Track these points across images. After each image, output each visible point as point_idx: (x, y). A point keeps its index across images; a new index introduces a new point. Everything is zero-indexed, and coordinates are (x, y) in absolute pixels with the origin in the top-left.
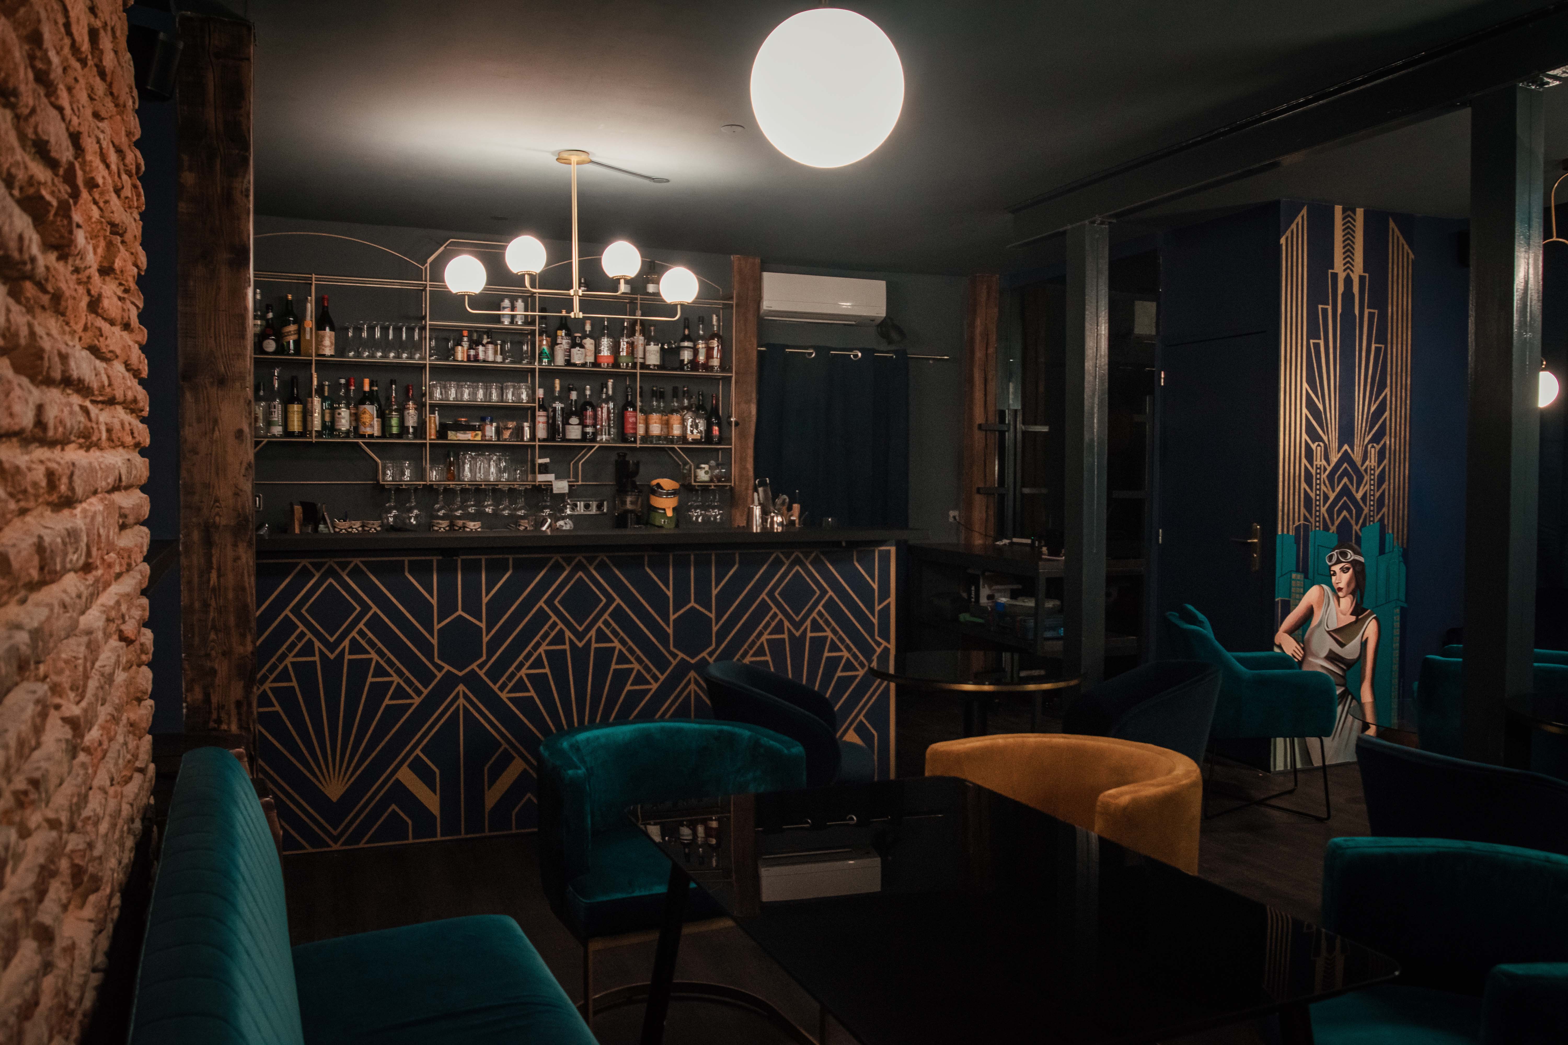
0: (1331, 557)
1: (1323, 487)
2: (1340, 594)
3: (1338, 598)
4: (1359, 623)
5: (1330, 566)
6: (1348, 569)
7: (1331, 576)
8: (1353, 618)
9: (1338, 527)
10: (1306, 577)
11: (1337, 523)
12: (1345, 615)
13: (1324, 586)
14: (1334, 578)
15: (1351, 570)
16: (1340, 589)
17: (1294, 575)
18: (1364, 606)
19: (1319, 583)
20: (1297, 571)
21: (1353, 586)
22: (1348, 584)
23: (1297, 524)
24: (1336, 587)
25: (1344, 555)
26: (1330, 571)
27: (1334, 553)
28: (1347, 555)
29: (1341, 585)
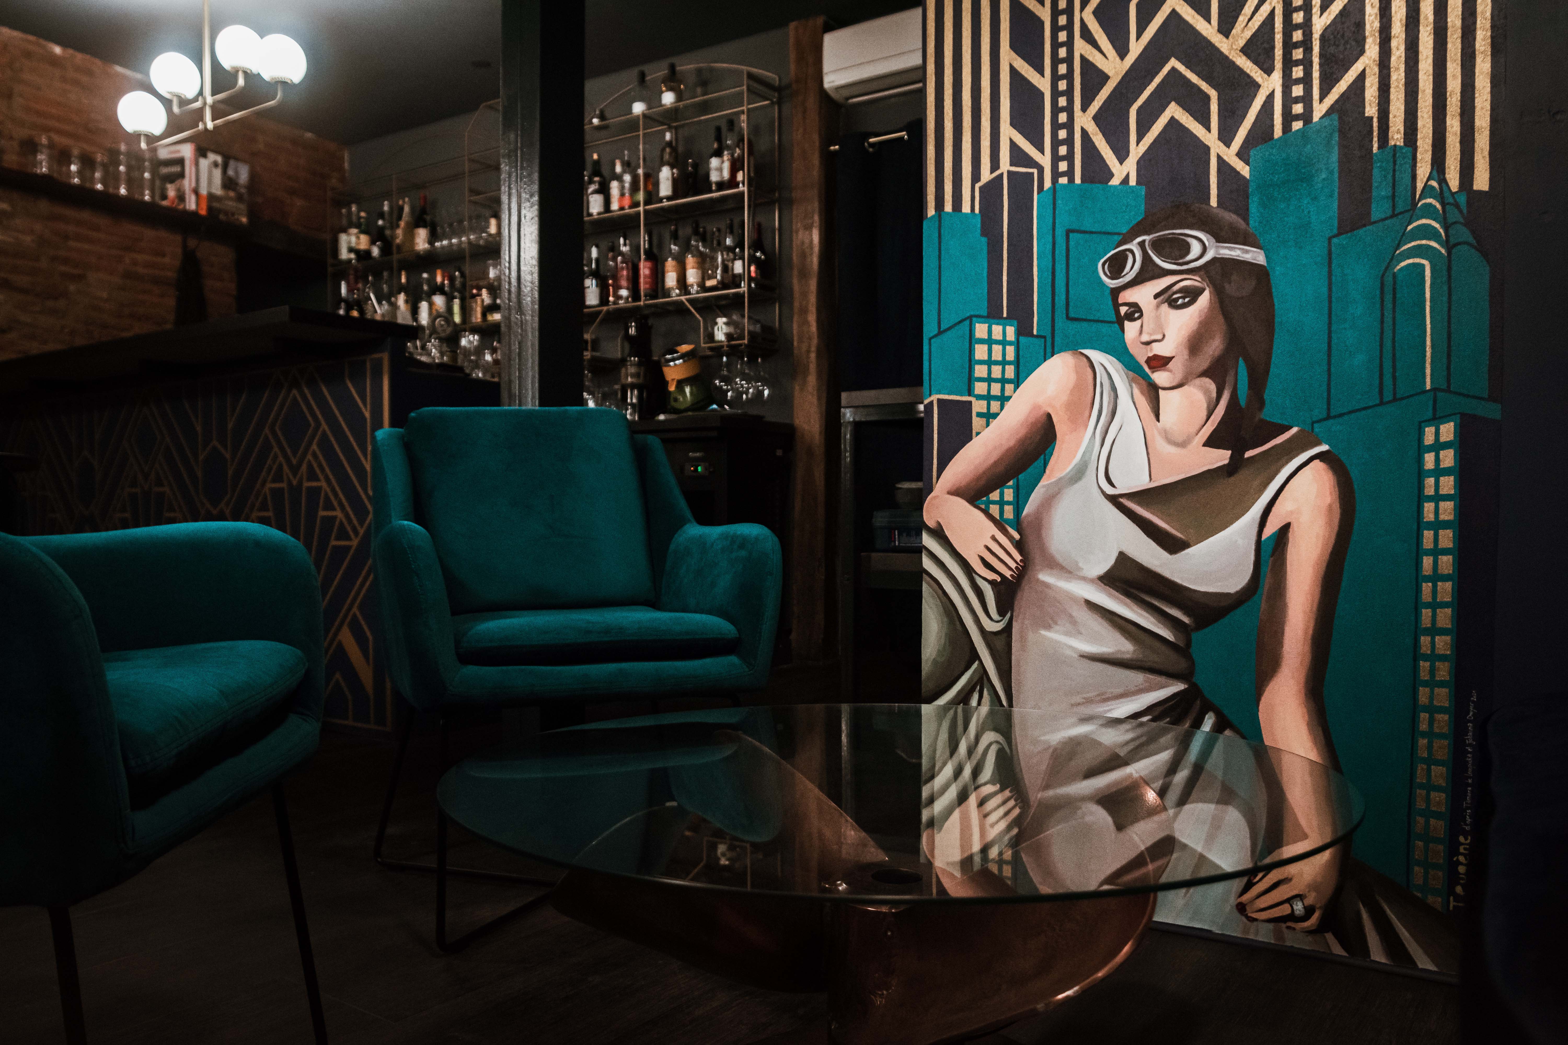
0: (1117, 265)
1: (1081, 47)
2: (1160, 378)
3: (1153, 392)
4: (1243, 474)
5: (1115, 292)
6: (1193, 295)
7: (1120, 321)
8: (1221, 457)
9: (1141, 163)
10: (1024, 330)
11: (1137, 151)
12: (1183, 445)
13: (1096, 356)
14: (1131, 329)
15: (1204, 299)
16: (1159, 362)
17: (981, 330)
18: (1269, 414)
19: (1073, 346)
20: (993, 314)
21: (1215, 346)
22: (1195, 344)
23: (986, 176)
24: (1141, 355)
25: (1179, 248)
26: (1116, 306)
27: (1134, 246)
28: (1187, 249)
29: (1160, 349)
